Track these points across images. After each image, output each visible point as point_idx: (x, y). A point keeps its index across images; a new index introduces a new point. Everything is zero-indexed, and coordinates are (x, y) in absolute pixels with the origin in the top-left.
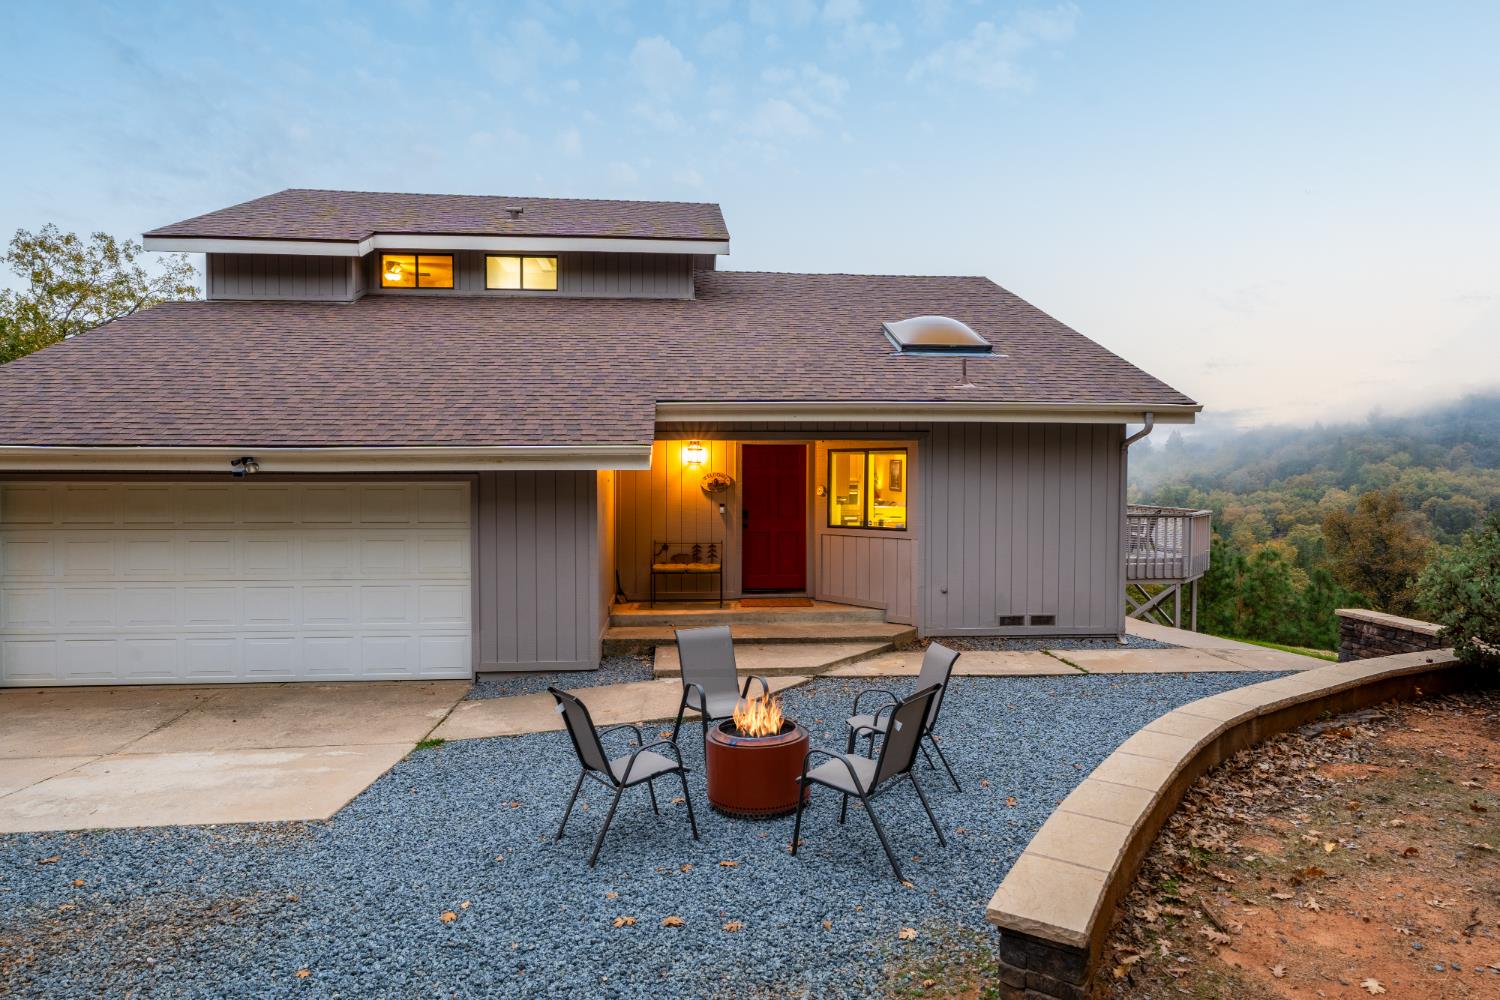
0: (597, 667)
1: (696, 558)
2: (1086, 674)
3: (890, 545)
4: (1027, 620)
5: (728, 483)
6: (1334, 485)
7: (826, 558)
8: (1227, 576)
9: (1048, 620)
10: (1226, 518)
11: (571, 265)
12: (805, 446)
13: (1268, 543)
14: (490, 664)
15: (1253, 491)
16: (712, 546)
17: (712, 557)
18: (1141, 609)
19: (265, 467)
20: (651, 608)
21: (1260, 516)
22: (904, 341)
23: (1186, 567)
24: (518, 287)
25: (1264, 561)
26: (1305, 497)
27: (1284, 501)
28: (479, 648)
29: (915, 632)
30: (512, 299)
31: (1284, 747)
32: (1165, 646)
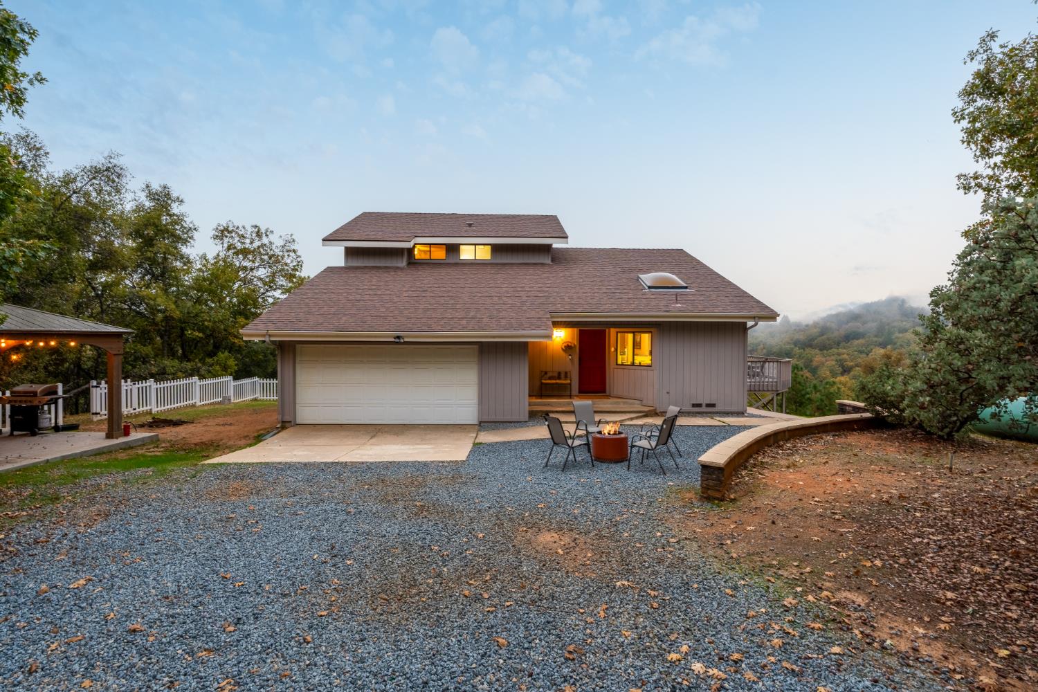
0: (527, 420)
1: (559, 378)
2: (729, 425)
3: (644, 373)
4: (704, 405)
5: (573, 345)
6: (878, 346)
7: (615, 379)
8: (808, 394)
9: (713, 405)
10: (815, 364)
11: (496, 249)
12: (605, 330)
13: (838, 378)
14: (485, 418)
15: (831, 348)
16: (566, 373)
17: (566, 377)
18: (757, 405)
19: (406, 340)
20: (541, 398)
21: (834, 363)
22: (648, 285)
23: (779, 385)
24: (474, 258)
25: (828, 386)
26: (861, 352)
27: (848, 355)
28: (481, 411)
29: (656, 410)
30: (472, 264)
31: (797, 441)
32: (764, 417)
